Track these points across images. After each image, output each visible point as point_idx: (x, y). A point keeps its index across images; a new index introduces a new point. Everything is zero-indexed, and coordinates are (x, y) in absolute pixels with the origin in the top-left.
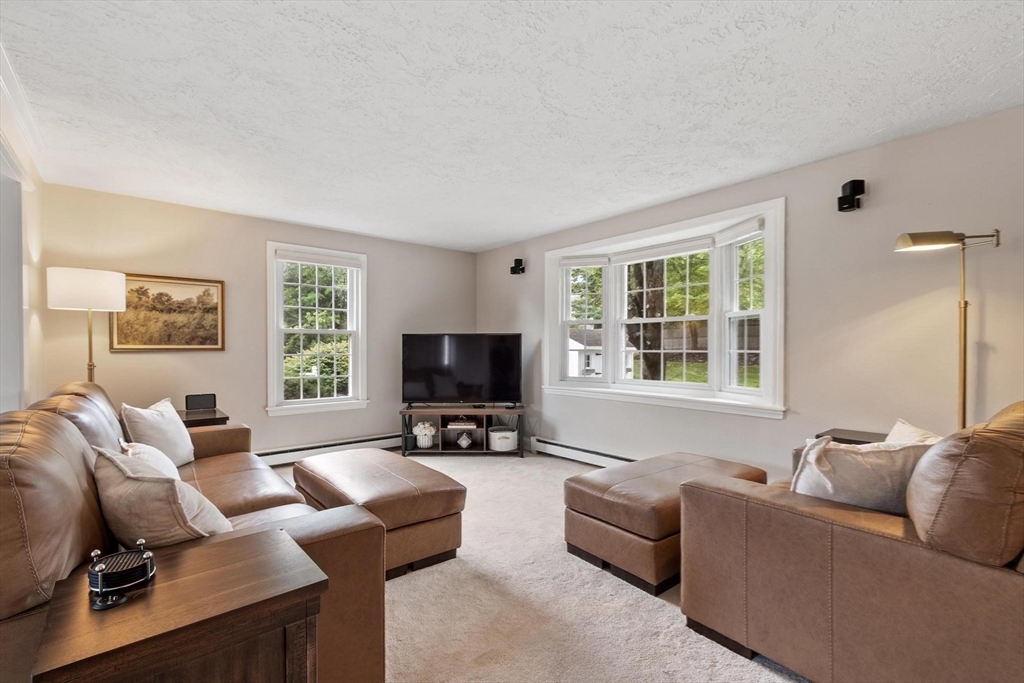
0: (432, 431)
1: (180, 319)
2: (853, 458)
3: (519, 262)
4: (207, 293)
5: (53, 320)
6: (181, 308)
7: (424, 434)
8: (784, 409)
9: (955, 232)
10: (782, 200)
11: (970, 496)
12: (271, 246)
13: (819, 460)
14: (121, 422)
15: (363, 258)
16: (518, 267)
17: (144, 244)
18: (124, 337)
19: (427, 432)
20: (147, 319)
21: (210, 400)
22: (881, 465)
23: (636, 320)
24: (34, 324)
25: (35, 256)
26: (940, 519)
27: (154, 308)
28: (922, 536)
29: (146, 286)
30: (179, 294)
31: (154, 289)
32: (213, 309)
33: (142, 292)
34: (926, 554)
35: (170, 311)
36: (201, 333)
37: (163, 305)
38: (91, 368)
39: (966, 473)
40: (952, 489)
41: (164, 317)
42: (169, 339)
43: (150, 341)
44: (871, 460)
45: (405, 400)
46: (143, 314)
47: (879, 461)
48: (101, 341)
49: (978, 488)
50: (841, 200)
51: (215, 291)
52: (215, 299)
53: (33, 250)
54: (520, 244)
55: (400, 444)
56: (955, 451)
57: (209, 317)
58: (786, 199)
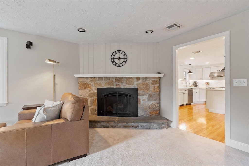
2: (50, 109)
8: (7, 103)
10: (6, 38)
11: (77, 109)
13: (43, 112)
22: (55, 109)
26: (73, 115)
28: (69, 120)
34: (70, 123)
39: (76, 105)
40: (74, 109)
44: (53, 109)
47: (54, 108)
49: (78, 108)
56: (74, 102)
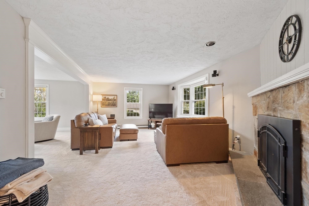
0: (154, 124)
1: (110, 102)
3: (173, 87)
4: (114, 97)
5: (94, 102)
6: (110, 100)
7: (153, 125)
9: (213, 84)
10: (208, 74)
12: (125, 88)
14: (98, 117)
15: (142, 89)
16: (173, 89)
17: (105, 90)
18: (103, 105)
19: (153, 124)
20: (106, 102)
21: (114, 115)
23: (196, 100)
24: (91, 103)
25: (92, 93)
27: (107, 100)
29: (106, 96)
30: (110, 98)
31: (107, 97)
32: (115, 100)
33: (105, 98)
35: (109, 100)
36: (113, 104)
37: (108, 100)
38: (98, 109)
41: (108, 101)
42: (109, 105)
43: (106, 106)
45: (149, 117)
46: (105, 101)
48: (100, 105)
50: (212, 75)
51: (116, 97)
52: (116, 98)
53: (91, 92)
54: (174, 83)
55: (148, 127)
57: (115, 101)
58: (209, 74)
